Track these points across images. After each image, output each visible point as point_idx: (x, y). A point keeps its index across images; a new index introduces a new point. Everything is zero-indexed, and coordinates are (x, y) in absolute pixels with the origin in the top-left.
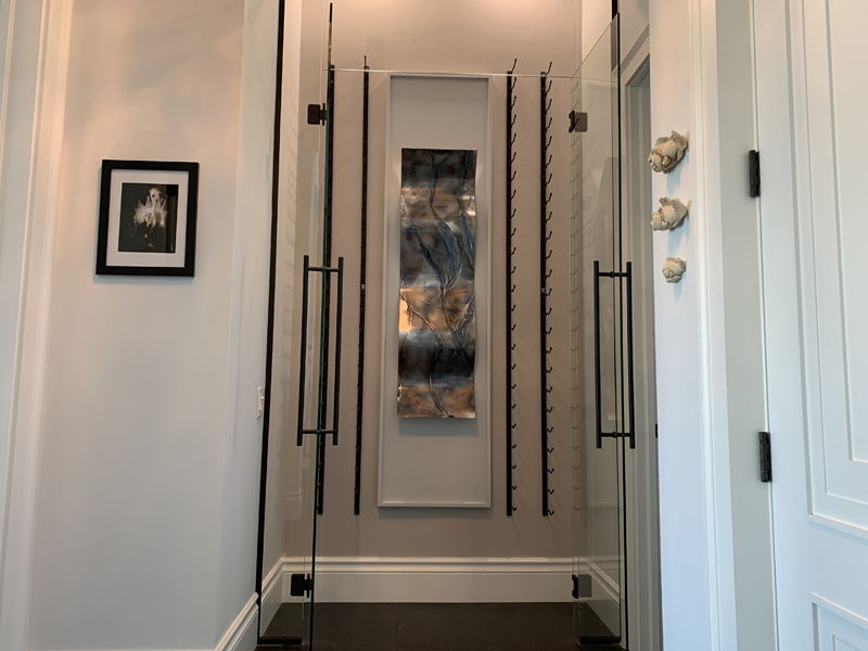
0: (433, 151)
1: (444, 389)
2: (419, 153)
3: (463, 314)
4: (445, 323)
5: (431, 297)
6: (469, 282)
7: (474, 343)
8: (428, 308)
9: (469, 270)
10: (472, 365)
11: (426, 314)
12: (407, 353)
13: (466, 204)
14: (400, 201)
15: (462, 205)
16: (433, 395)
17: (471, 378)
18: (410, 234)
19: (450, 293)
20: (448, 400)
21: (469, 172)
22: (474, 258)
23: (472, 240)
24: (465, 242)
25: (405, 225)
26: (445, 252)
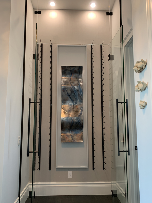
0: (70, 66)
1: (74, 134)
2: (66, 67)
3: (79, 112)
4: (74, 115)
5: (70, 108)
6: (81, 103)
7: (82, 120)
8: (69, 111)
9: (81, 100)
10: (82, 127)
11: (69, 113)
12: (63, 124)
13: (80, 81)
14: (61, 81)
15: (79, 82)
16: (71, 136)
17: (82, 131)
18: (64, 90)
19: (76, 106)
20: (75, 137)
21: (81, 72)
22: (82, 96)
23: (82, 91)
24: (80, 92)
25: (63, 88)
26: (74, 95)
